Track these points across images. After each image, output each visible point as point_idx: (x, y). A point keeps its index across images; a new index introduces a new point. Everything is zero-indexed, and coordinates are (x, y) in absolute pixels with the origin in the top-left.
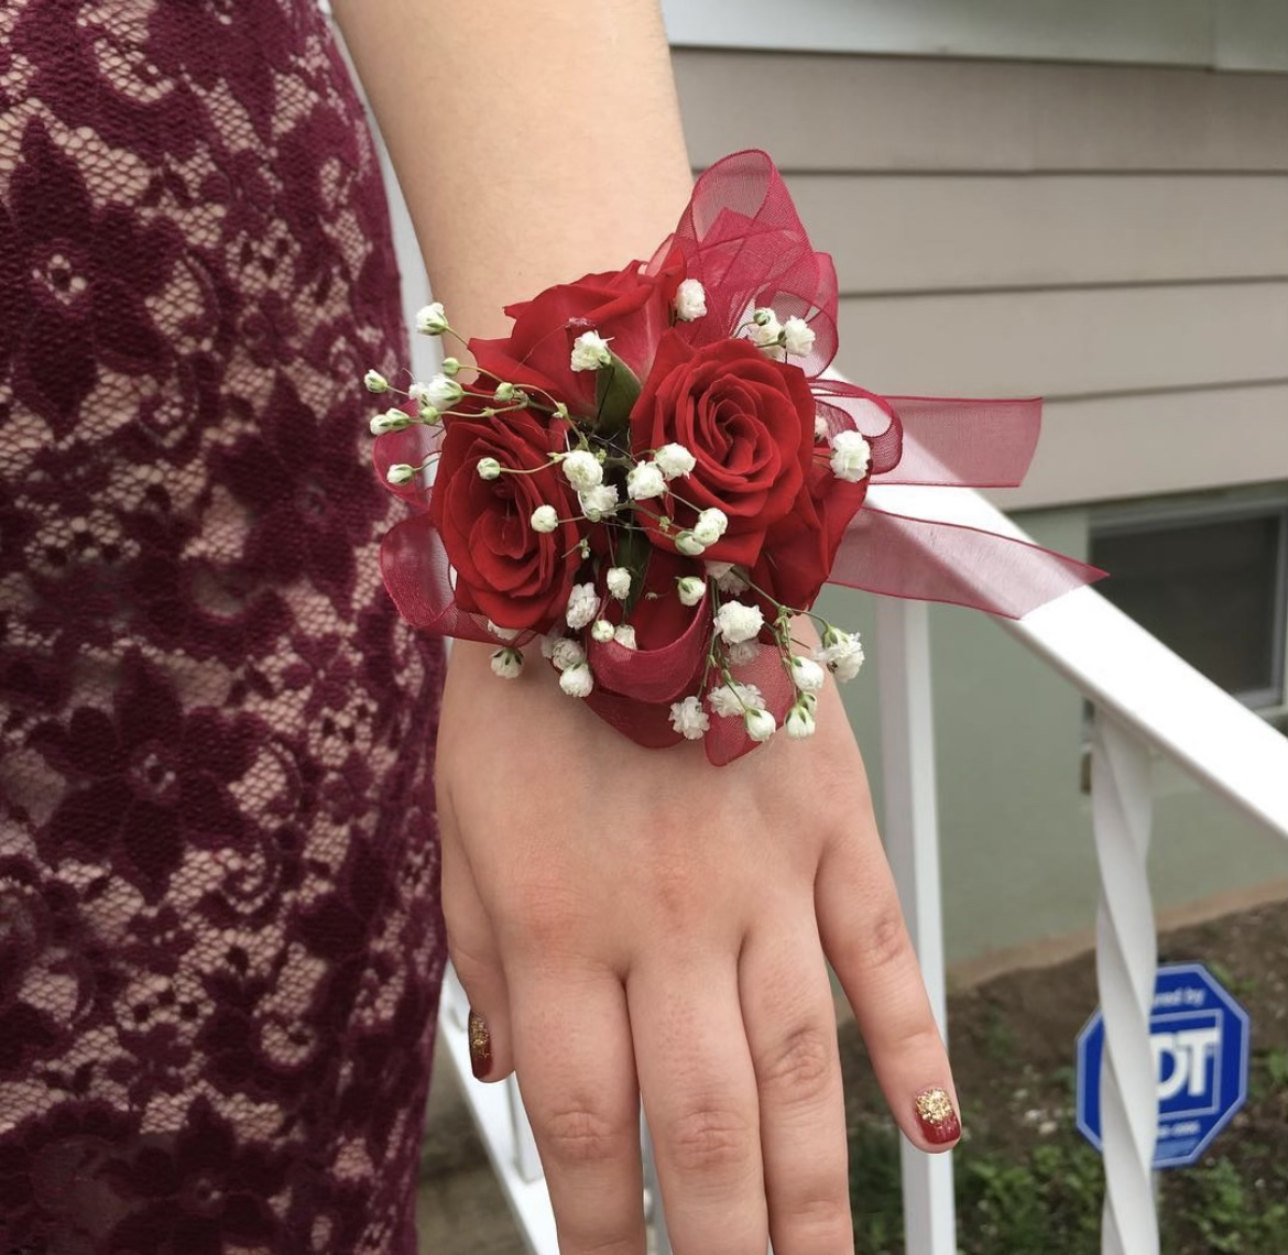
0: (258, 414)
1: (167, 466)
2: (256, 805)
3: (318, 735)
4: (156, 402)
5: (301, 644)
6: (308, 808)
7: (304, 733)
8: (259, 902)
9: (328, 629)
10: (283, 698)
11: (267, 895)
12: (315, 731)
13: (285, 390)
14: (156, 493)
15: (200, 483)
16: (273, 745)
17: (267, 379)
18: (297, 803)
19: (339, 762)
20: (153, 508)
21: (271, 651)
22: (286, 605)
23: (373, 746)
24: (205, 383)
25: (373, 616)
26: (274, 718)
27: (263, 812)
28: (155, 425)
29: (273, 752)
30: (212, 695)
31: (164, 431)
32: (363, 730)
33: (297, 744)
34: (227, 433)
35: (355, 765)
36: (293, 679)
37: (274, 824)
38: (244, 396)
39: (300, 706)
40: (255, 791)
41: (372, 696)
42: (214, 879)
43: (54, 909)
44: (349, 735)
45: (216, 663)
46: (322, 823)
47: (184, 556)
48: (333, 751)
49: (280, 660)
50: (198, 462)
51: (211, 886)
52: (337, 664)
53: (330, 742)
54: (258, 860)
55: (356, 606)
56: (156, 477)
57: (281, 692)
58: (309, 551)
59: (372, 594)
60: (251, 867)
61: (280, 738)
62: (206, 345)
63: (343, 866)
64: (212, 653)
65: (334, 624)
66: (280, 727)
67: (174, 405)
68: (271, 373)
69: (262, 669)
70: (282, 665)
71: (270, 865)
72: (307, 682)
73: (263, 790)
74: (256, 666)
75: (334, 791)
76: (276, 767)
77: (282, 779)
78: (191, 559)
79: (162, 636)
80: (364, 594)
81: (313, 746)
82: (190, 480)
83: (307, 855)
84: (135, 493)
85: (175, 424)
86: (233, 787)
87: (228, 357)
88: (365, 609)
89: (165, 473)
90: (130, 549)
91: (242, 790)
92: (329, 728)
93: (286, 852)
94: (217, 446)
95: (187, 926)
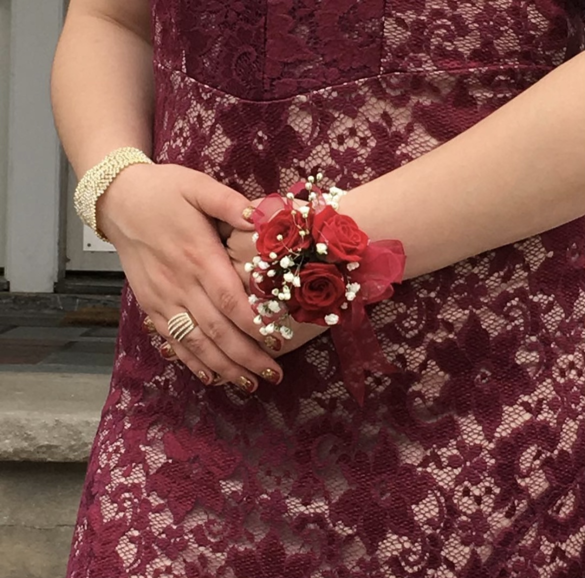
0: (457, 330)
1: (406, 347)
2: (422, 519)
3: (460, 494)
4: (405, 316)
5: (461, 446)
6: (448, 530)
7: (452, 490)
8: (416, 568)
9: (477, 442)
10: (445, 470)
11: (420, 566)
12: (458, 491)
13: (474, 321)
14: (401, 358)
15: (423, 357)
16: (436, 491)
17: (464, 314)
18: (442, 525)
19: (469, 512)
20: (399, 365)
21: (445, 445)
22: (458, 425)
23: (494, 512)
24: (430, 312)
25: (507, 443)
26: (439, 479)
27: (424, 524)
28: (402, 326)
29: (435, 495)
30: (414, 459)
31: (407, 330)
32: (488, 500)
33: (448, 495)
34: (439, 337)
35: (478, 517)
36: (454, 462)
37: (429, 532)
38: (450, 321)
39: (454, 476)
40: (423, 512)
41: (497, 484)
42: (397, 550)
43: (330, 544)
44: (478, 500)
45: (418, 444)
46: (454, 540)
47: (410, 390)
48: (467, 505)
49: (448, 452)
50: (422, 347)
51: (395, 553)
52: (478, 461)
53: (465, 499)
54: (418, 547)
55: (497, 435)
56: (401, 351)
57: (446, 467)
58: (475, 401)
59: (509, 431)
60: (414, 549)
61: (440, 489)
62: (433, 295)
63: (463, 568)
64: (418, 439)
65: (481, 441)
66: (441, 484)
67: (413, 319)
68: (467, 312)
69: (439, 453)
70: (449, 453)
71: (424, 552)
72: (460, 466)
73: (426, 512)
74: (436, 451)
75: (463, 526)
76: (435, 503)
77: (437, 510)
78: (414, 391)
79: (397, 425)
80: (504, 430)
81: (456, 498)
82: (418, 355)
83: (443, 553)
84: (391, 356)
85: (412, 329)
86: (413, 507)
87: (445, 302)
88: (502, 438)
89: (406, 350)
90: (386, 381)
91: (417, 509)
92: (466, 492)
93: (432, 548)
94: (433, 342)
95: (382, 570)
